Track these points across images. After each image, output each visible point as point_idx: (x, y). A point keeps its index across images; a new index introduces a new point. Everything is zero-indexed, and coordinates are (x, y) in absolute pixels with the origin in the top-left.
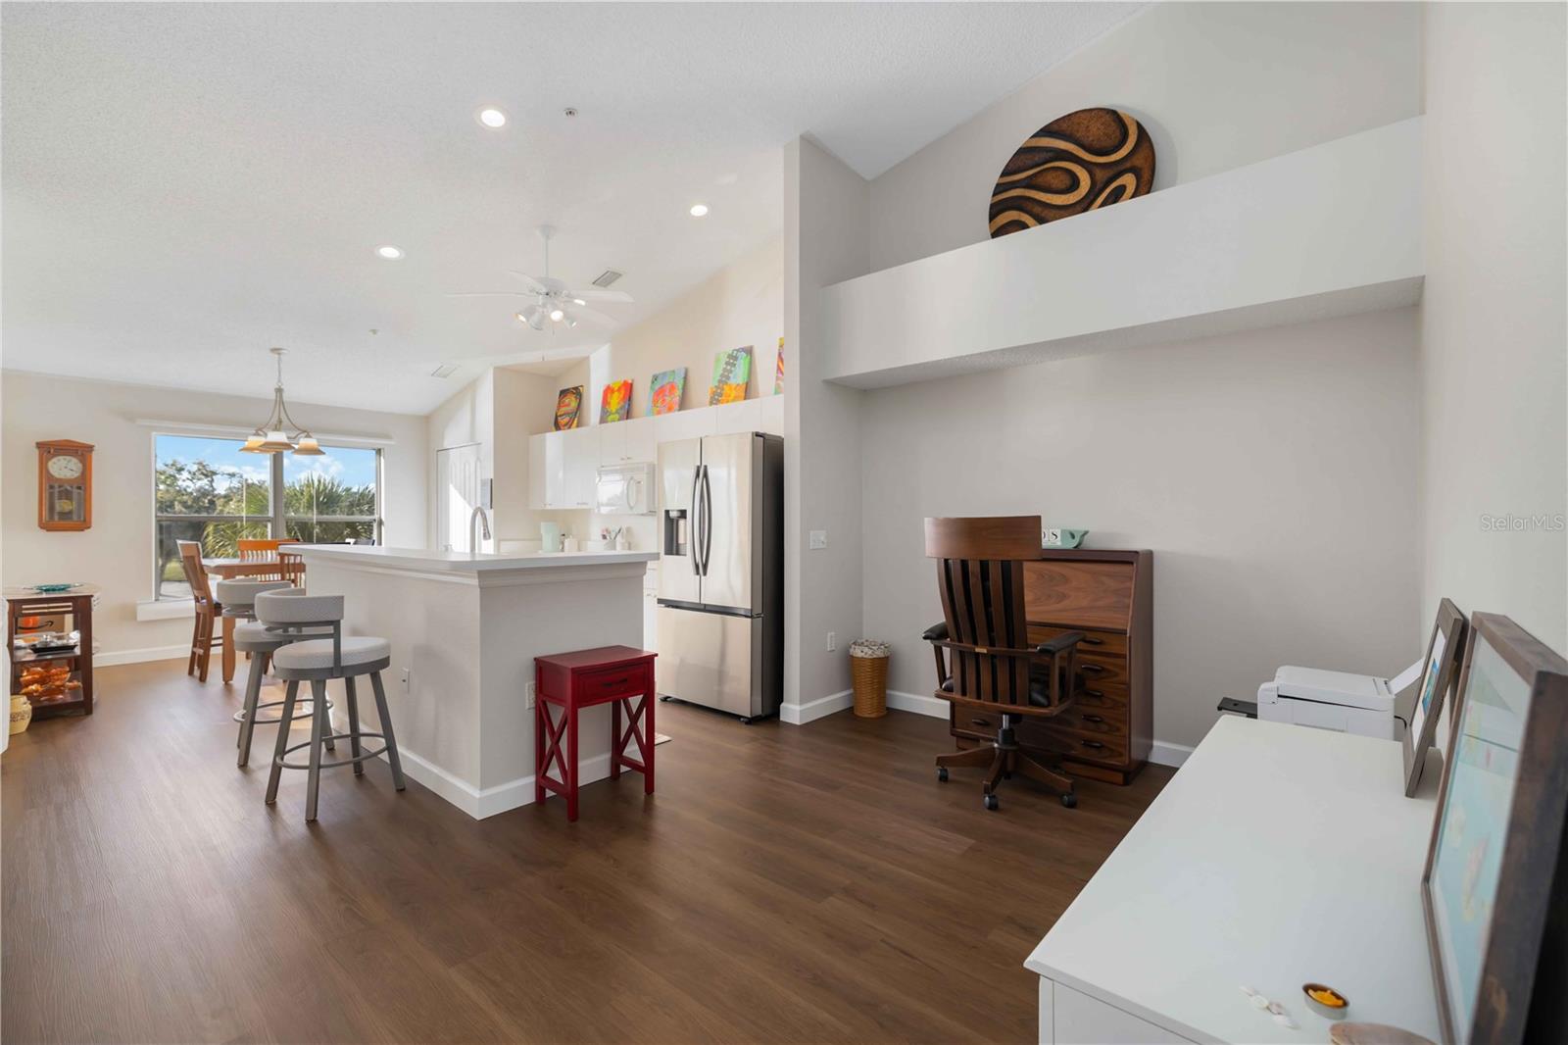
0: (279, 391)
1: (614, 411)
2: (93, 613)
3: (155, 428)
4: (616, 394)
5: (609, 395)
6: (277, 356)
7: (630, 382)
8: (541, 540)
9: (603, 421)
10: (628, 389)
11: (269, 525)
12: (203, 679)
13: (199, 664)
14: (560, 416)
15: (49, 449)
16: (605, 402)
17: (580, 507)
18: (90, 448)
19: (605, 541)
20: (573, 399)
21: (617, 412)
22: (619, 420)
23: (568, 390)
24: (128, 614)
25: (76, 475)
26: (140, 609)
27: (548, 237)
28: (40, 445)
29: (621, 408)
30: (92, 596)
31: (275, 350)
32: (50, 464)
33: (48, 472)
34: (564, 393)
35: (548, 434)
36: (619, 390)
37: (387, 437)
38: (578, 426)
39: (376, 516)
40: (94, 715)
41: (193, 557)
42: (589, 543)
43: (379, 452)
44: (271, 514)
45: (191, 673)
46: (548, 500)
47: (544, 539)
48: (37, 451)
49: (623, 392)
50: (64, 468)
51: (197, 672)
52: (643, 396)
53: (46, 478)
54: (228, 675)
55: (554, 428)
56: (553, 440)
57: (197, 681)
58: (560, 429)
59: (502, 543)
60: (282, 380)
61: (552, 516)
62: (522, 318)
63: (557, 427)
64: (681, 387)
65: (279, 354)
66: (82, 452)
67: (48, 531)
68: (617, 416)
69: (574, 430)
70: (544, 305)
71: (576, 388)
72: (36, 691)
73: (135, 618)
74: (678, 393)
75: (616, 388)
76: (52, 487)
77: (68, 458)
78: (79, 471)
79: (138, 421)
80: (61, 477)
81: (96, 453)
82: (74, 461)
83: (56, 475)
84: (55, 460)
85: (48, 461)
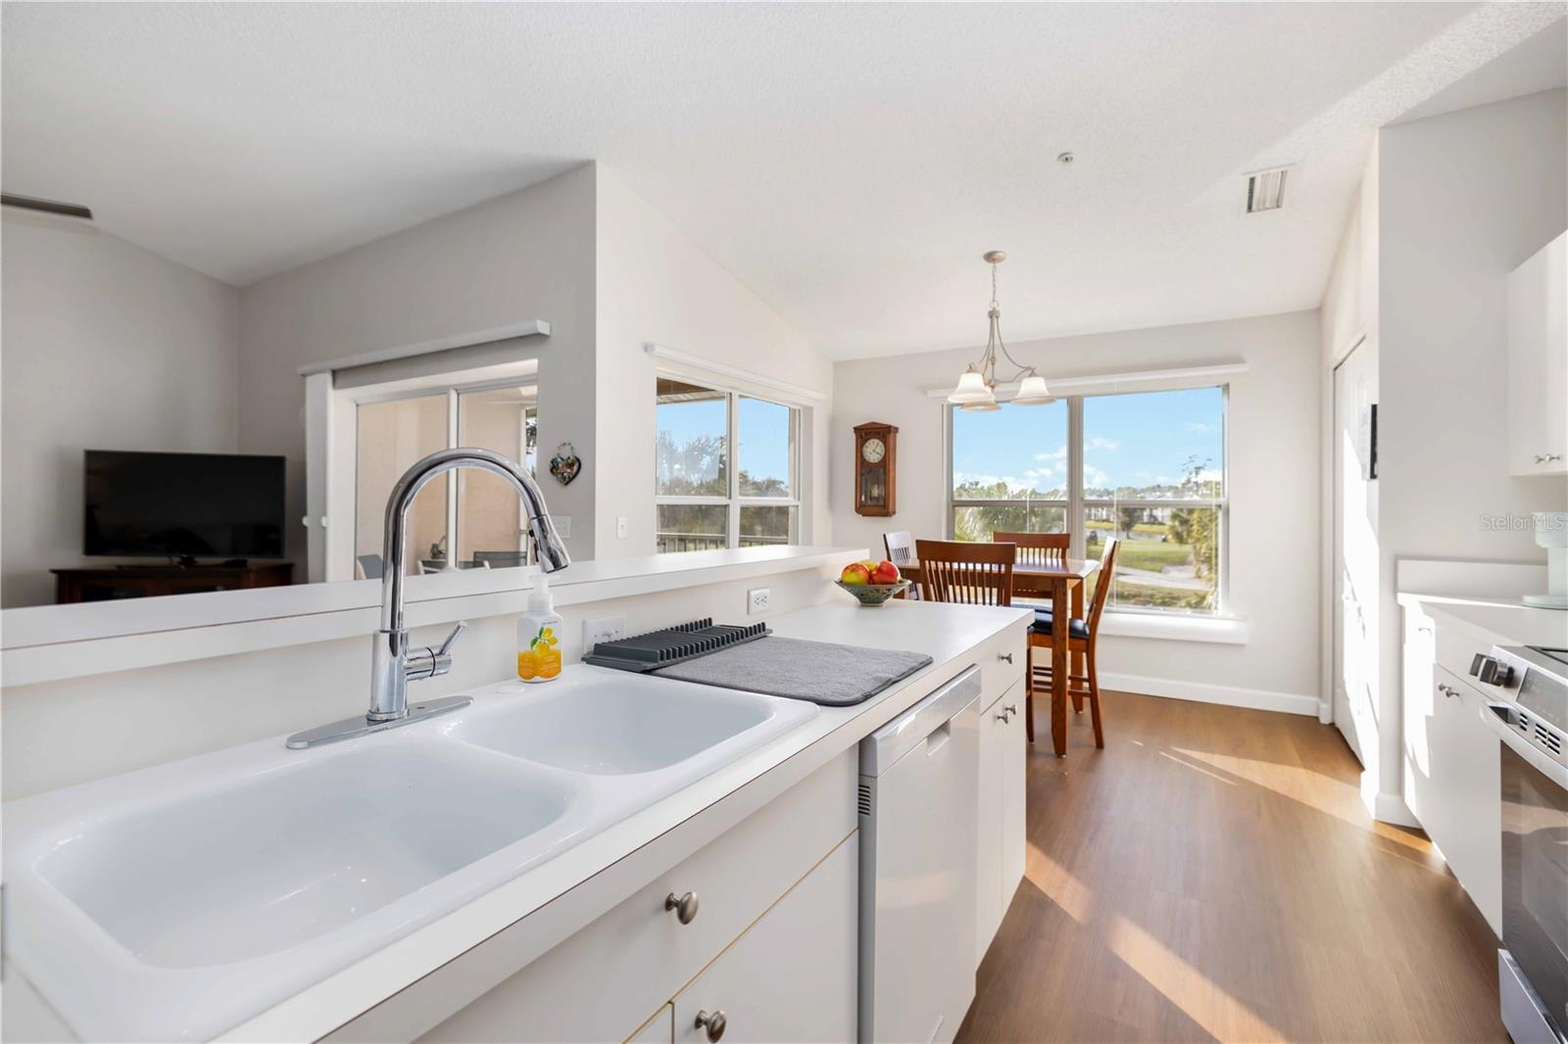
0: (993, 315)
6: (991, 265)
11: (1066, 512)
15: (867, 432)
18: (892, 430)
25: (880, 458)
28: (856, 429)
31: (990, 257)
32: (864, 448)
33: (862, 456)
37: (1236, 360)
43: (1226, 388)
48: (854, 436)
50: (874, 451)
53: (862, 462)
59: (1402, 564)
65: (993, 260)
66: (882, 432)
67: (863, 515)
76: (864, 470)
77: (876, 441)
78: (883, 454)
79: (931, 394)
80: (872, 461)
81: (898, 435)
82: (881, 443)
83: (867, 458)
84: (867, 444)
85: (862, 446)
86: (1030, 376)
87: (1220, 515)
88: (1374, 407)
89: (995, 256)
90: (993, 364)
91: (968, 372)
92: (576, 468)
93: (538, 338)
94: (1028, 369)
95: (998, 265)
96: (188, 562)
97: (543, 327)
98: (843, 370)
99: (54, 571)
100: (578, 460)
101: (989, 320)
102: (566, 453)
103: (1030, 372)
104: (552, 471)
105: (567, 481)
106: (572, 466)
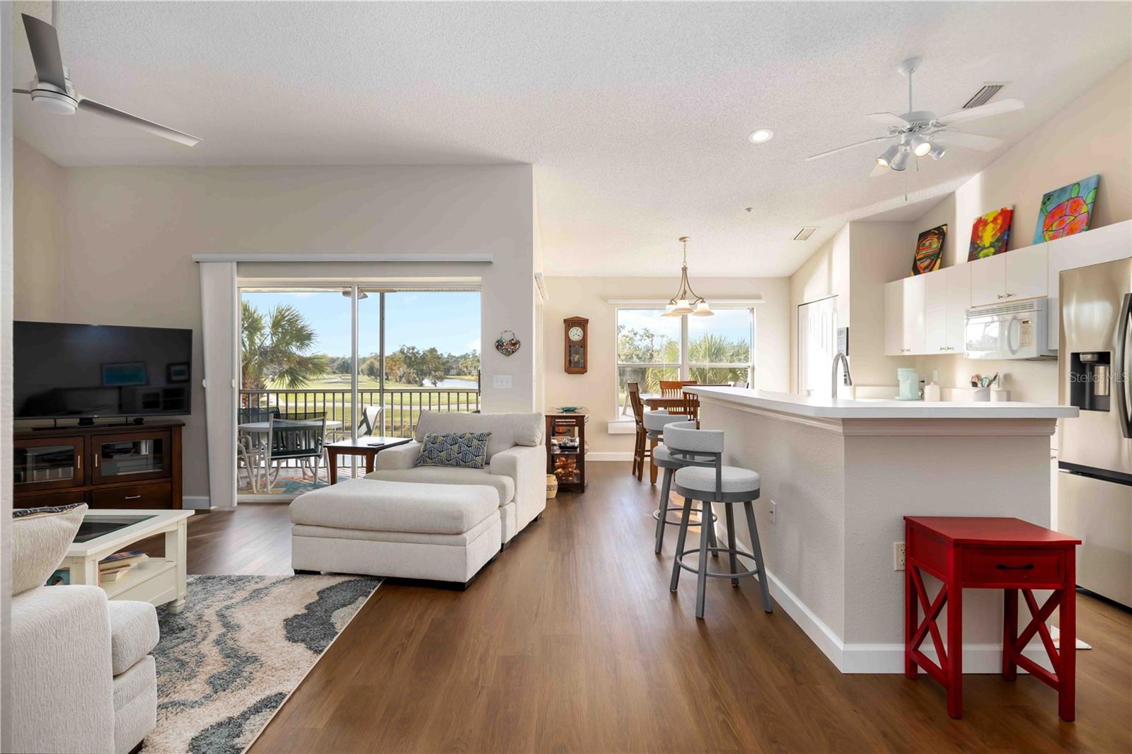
0: (685, 269)
1: (987, 245)
2: (585, 427)
3: (617, 305)
4: (990, 227)
5: (981, 229)
6: (683, 243)
7: (1009, 208)
8: (898, 385)
9: (973, 256)
10: (1007, 218)
11: (679, 370)
12: (640, 479)
13: (638, 466)
14: (919, 260)
15: (571, 323)
16: (976, 236)
17: (943, 352)
18: (587, 321)
19: (976, 389)
20: (935, 240)
21: (992, 245)
22: (994, 254)
23: (930, 231)
24: (604, 428)
25: (581, 338)
26: (610, 426)
27: (911, 71)
28: (565, 321)
29: (997, 241)
30: (584, 416)
31: (682, 239)
32: (570, 332)
33: (569, 337)
34: (923, 236)
35: (906, 280)
36: (995, 219)
37: (758, 297)
38: (940, 268)
39: (750, 364)
40: (585, 494)
41: (635, 393)
42: (954, 390)
43: (753, 310)
44: (680, 362)
45: (634, 473)
46: (906, 347)
47: (901, 385)
48: (564, 325)
49: (1000, 221)
50: (576, 334)
51: (637, 473)
52: (1028, 221)
53: (568, 341)
54: (653, 480)
55: (913, 274)
56: (913, 286)
57: (637, 479)
58: (919, 273)
60: (686, 261)
61: (911, 361)
62: (883, 162)
63: (916, 271)
64: (1089, 200)
65: (685, 241)
66: (582, 323)
67: (568, 374)
68: (992, 250)
69: (937, 273)
70: (907, 143)
71: (939, 228)
72: (561, 473)
73: (607, 432)
74: (1085, 209)
75: (990, 219)
76: (570, 346)
77: (577, 328)
78: (582, 336)
79: (610, 302)
80: (574, 340)
81: (590, 324)
82: (580, 329)
83: (572, 339)
84: (571, 330)
85: (568, 331)
87: (749, 370)
88: (847, 328)
89: (686, 239)
92: (518, 345)
93: (486, 262)
95: (686, 243)
97: (493, 258)
100: (519, 342)
102: (507, 338)
104: (497, 347)
105: (509, 353)
106: (514, 344)
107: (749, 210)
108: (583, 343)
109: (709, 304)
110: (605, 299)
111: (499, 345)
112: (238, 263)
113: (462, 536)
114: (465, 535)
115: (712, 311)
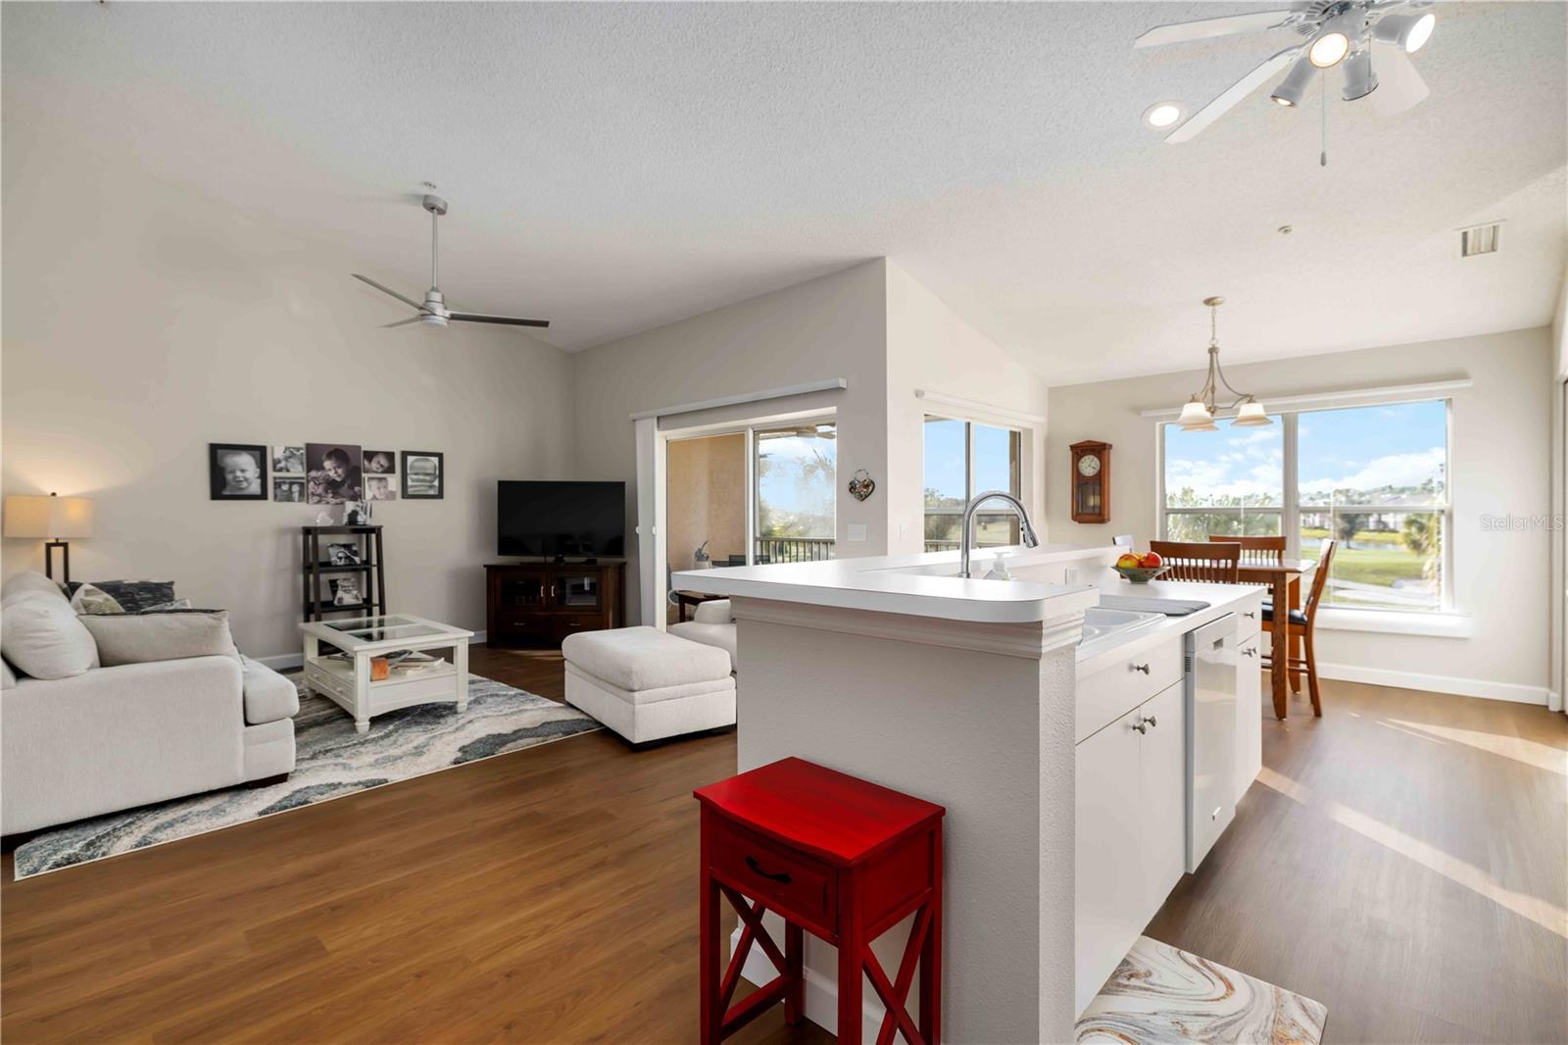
0: (1212, 351)
3: (1159, 418)
6: (1211, 308)
11: (1279, 517)
15: (1080, 450)
18: (1107, 447)
25: (1096, 472)
28: (1073, 448)
31: (1209, 302)
32: (1080, 464)
33: (1077, 467)
37: (1462, 376)
43: (1449, 402)
48: (1070, 453)
50: (1089, 466)
53: (1077, 475)
65: (1213, 305)
66: (1099, 450)
67: (1080, 522)
76: (1080, 483)
77: (1092, 457)
78: (1098, 468)
79: (1144, 414)
80: (1087, 475)
81: (1111, 451)
82: (1096, 459)
83: (1083, 472)
84: (1083, 460)
85: (1078, 461)
86: (1249, 402)
87: (1443, 518)
89: (1215, 301)
90: (1213, 393)
91: (1191, 401)
92: (871, 488)
93: (839, 389)
94: (1246, 396)
95: (1217, 307)
96: (559, 560)
97: (842, 383)
98: (1057, 395)
99: (485, 566)
100: (872, 482)
101: (1209, 355)
102: (861, 477)
103: (1248, 399)
104: (850, 490)
105: (863, 498)
106: (867, 486)
107: (1285, 230)
108: (1099, 481)
109: (1265, 407)
110: (1137, 410)
111: (852, 488)
112: (658, 418)
113: (632, 694)
114: (636, 694)
115: (1269, 418)
